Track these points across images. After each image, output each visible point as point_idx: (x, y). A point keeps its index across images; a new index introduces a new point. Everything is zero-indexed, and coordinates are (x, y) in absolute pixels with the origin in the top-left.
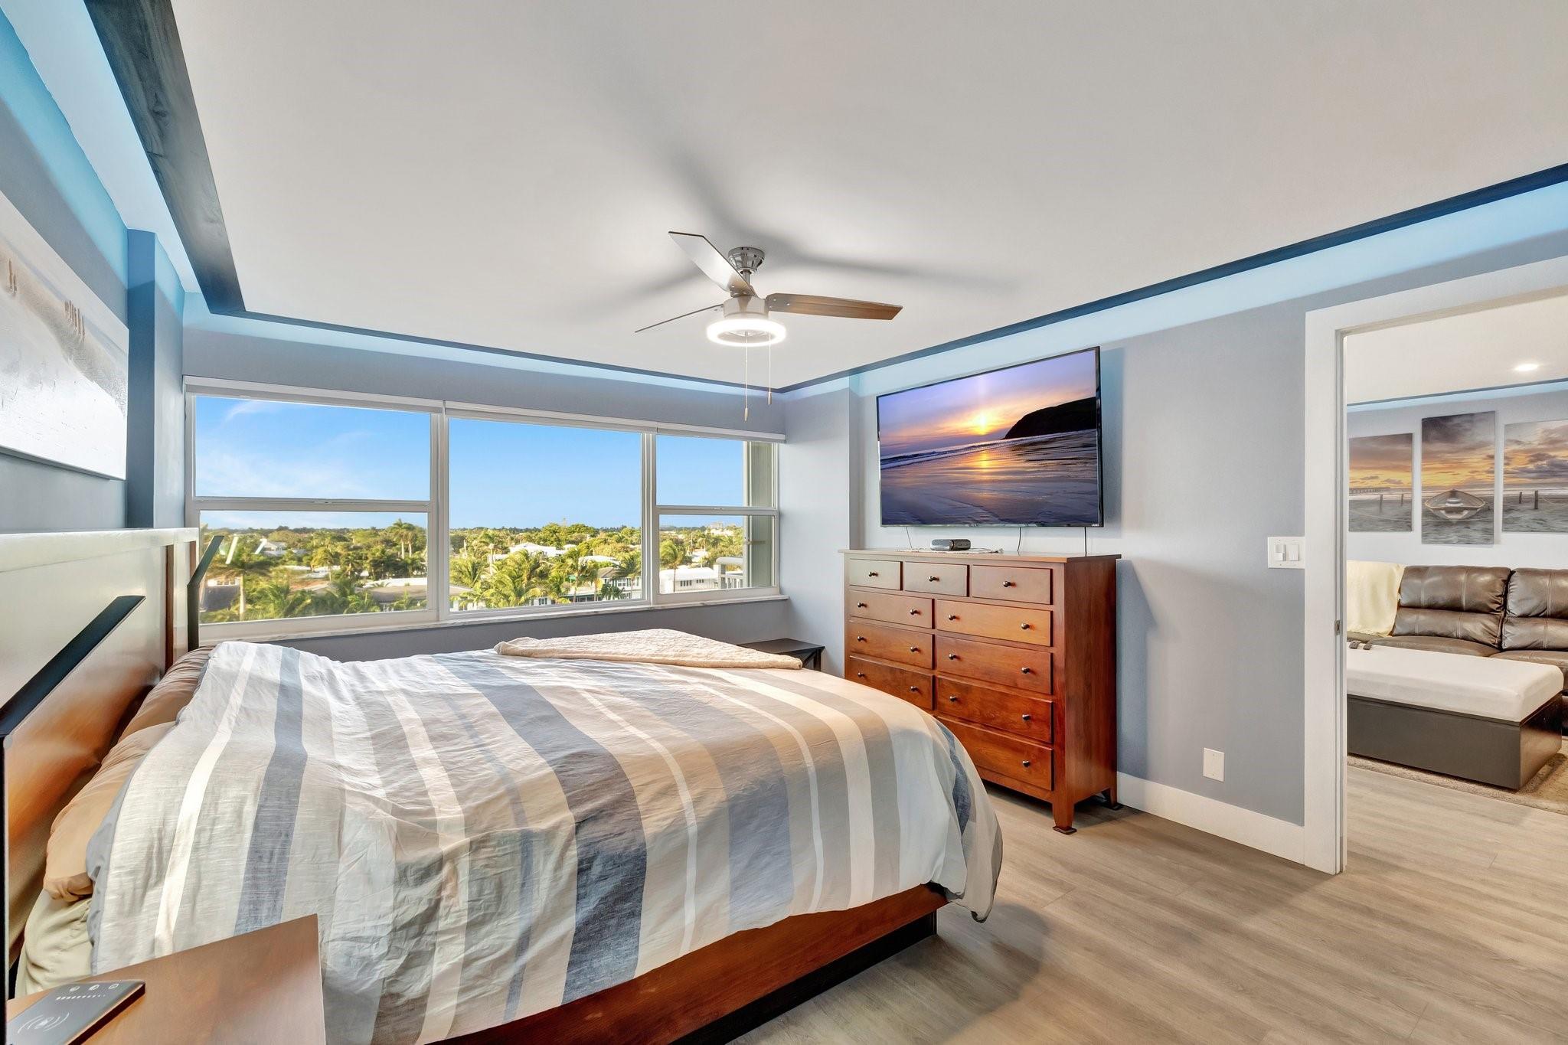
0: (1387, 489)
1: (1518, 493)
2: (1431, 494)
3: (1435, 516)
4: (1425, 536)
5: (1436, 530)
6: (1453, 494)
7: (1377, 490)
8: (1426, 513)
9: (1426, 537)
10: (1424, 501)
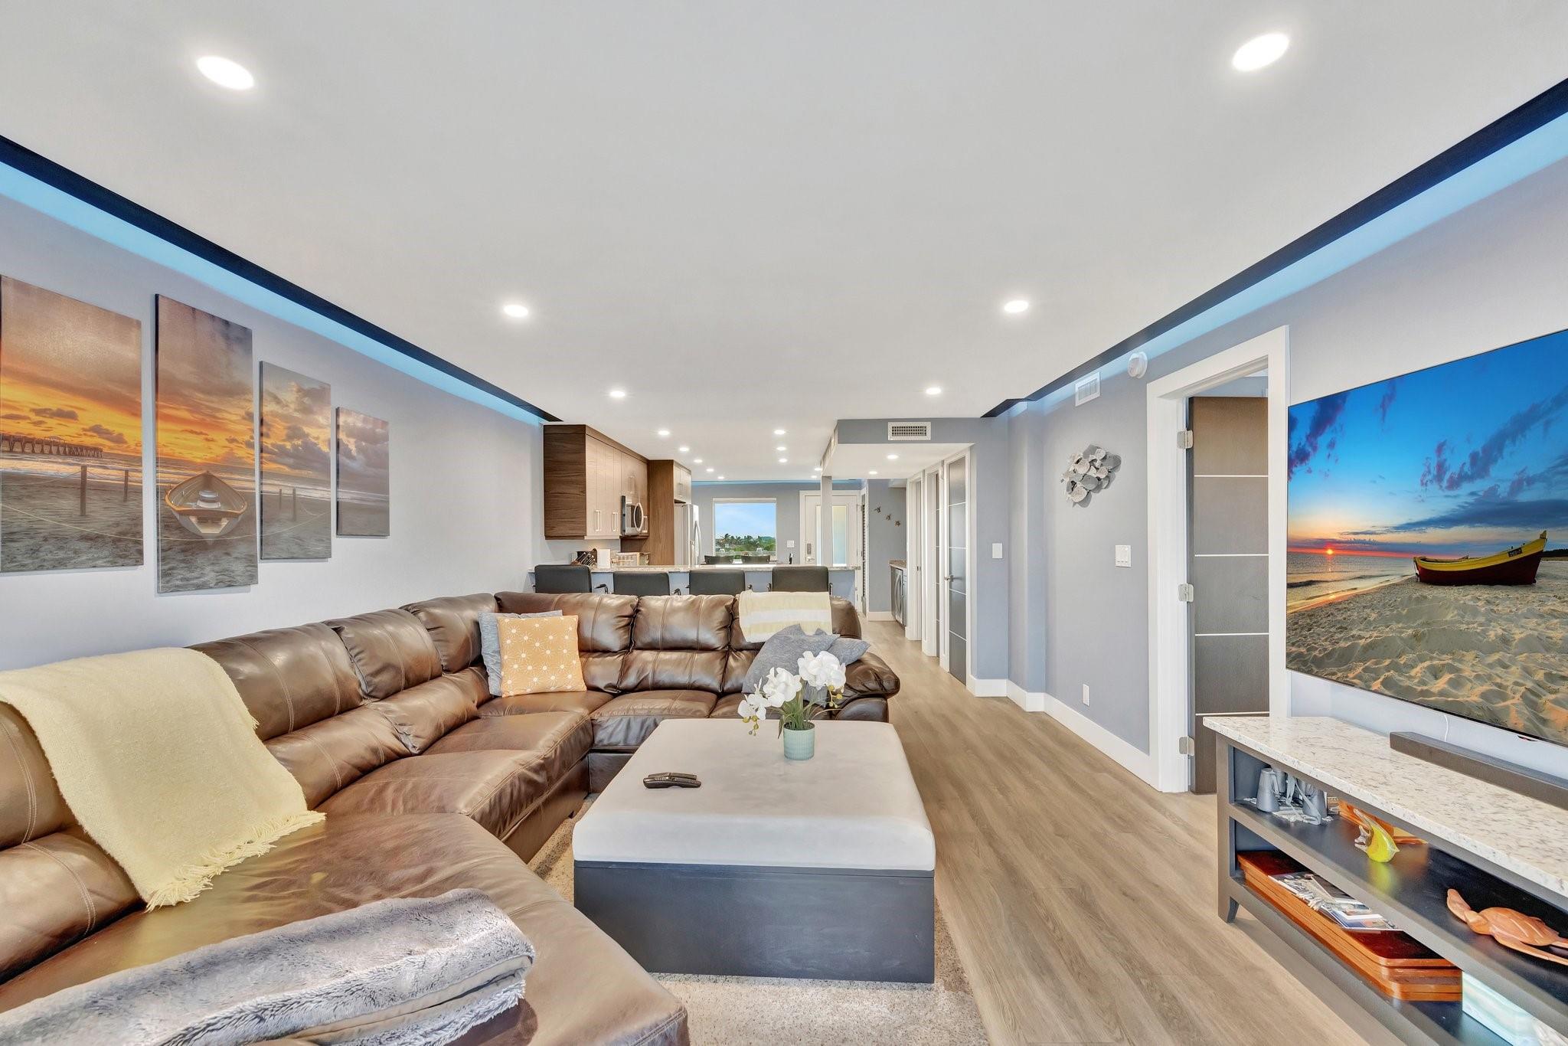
0: (95, 452)
1: (276, 490)
2: (173, 476)
3: (180, 528)
4: (165, 575)
5: (183, 561)
6: (208, 481)
7: (74, 451)
8: (167, 522)
9: (168, 580)
10: (161, 493)
